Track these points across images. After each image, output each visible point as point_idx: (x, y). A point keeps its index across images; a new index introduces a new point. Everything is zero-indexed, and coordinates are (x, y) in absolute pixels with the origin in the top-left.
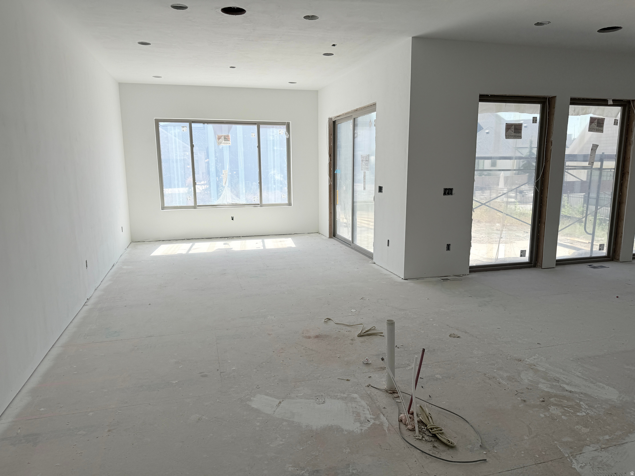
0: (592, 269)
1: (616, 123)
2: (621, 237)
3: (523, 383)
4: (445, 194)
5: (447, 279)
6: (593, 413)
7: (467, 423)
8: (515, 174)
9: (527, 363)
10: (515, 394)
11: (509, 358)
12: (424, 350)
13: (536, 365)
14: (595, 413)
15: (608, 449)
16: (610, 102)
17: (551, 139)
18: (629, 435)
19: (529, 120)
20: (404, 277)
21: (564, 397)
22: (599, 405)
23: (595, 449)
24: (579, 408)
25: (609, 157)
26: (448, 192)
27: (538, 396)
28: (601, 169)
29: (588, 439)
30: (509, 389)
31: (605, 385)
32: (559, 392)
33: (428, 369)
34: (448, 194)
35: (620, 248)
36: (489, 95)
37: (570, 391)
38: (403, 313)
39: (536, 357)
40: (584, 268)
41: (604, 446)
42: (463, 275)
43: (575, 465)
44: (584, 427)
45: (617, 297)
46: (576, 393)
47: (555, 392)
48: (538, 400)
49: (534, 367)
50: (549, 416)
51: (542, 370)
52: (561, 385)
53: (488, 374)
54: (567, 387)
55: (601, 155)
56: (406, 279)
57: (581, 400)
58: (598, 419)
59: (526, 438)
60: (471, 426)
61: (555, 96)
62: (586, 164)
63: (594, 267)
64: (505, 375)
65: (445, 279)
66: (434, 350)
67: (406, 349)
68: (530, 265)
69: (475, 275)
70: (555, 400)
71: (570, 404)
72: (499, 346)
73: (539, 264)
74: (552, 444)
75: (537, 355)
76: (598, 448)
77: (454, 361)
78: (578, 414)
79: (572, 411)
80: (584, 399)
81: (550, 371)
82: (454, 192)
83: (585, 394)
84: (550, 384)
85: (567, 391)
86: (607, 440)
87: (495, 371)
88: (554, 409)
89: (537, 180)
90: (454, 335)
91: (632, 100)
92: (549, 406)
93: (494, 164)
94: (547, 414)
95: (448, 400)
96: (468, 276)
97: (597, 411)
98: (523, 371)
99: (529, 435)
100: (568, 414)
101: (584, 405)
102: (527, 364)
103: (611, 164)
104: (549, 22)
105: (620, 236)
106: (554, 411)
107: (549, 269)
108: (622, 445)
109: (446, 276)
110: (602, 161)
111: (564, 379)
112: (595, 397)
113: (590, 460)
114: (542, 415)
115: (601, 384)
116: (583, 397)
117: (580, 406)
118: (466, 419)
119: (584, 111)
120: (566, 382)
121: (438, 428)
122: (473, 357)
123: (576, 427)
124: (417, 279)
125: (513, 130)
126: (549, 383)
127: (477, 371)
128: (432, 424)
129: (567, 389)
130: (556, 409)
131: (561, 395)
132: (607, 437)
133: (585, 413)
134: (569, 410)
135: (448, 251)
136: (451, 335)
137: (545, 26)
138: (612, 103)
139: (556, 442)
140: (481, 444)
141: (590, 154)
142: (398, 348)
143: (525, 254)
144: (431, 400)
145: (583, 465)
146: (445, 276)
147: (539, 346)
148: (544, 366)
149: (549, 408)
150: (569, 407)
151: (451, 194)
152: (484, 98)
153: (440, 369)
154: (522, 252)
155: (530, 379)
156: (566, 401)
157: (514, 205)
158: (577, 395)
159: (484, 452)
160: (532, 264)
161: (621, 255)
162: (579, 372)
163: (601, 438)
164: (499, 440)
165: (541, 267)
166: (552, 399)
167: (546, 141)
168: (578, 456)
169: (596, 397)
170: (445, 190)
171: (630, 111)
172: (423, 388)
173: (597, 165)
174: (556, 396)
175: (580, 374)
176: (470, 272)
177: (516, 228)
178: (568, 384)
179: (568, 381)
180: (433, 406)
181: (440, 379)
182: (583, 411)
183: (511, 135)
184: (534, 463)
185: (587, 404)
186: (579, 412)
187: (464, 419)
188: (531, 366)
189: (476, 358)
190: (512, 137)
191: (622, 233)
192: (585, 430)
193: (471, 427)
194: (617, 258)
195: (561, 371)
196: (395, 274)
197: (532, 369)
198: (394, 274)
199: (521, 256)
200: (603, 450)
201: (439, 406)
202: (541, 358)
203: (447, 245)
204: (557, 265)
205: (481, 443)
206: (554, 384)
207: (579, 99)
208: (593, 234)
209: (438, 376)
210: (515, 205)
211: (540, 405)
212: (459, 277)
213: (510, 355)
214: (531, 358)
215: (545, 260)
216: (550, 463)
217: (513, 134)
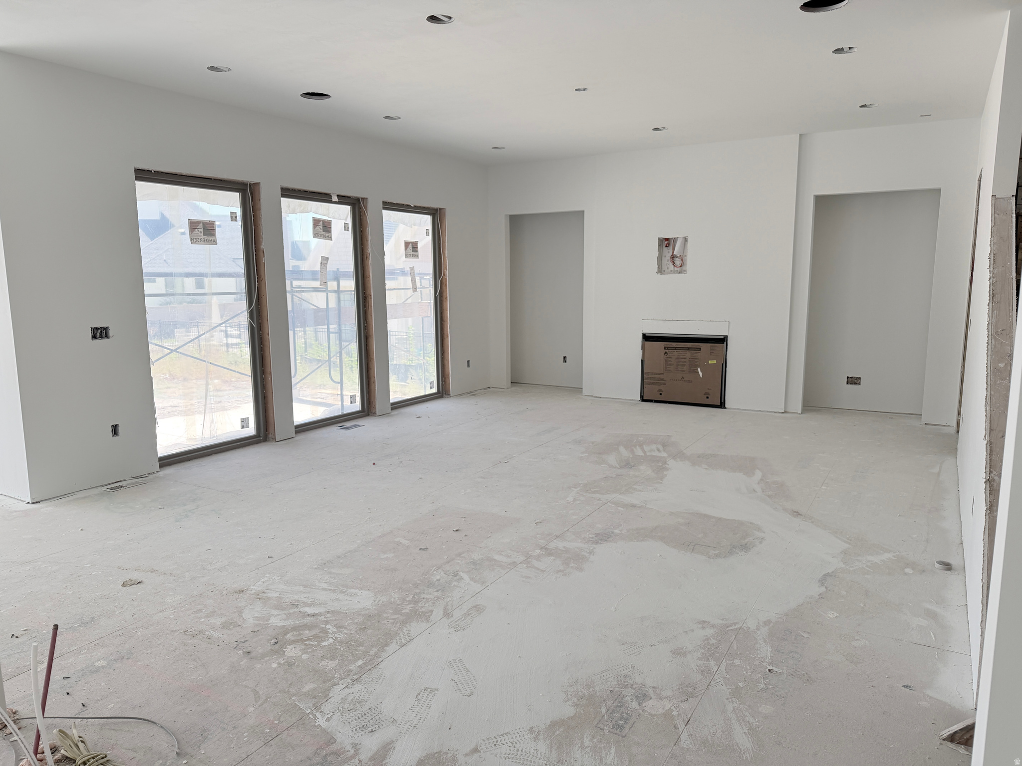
0: (344, 431)
1: (346, 228)
2: (374, 382)
3: (246, 625)
4: (94, 337)
5: (121, 487)
6: (342, 636)
7: (154, 726)
8: (236, 300)
9: (254, 591)
10: (235, 646)
11: (225, 592)
12: (56, 627)
13: (265, 591)
14: (346, 633)
15: (361, 679)
16: (335, 199)
17: (262, 247)
18: (385, 648)
19: (225, 216)
20: (32, 499)
21: (306, 627)
22: (350, 622)
23: (345, 686)
24: (324, 635)
25: (345, 275)
26: (100, 333)
27: (269, 638)
28: (338, 291)
29: (336, 676)
30: (225, 642)
31: (357, 591)
32: (298, 621)
33: (80, 656)
34: (101, 337)
35: (375, 397)
36: (153, 172)
37: (312, 615)
38: (28, 568)
39: (266, 579)
40: (334, 431)
41: (355, 677)
42: (148, 474)
43: (321, 721)
44: (331, 660)
45: (374, 464)
46: (321, 614)
47: (293, 623)
48: (269, 644)
49: (263, 595)
50: (285, 662)
51: (275, 595)
52: (301, 610)
53: (190, 630)
54: (309, 610)
55: (334, 272)
56: (37, 502)
57: (327, 622)
58: (349, 641)
59: (251, 709)
60: (161, 727)
61: (259, 182)
62: (317, 284)
63: (346, 428)
64: (218, 621)
65: (116, 487)
66: (93, 618)
67: (34, 635)
68: (259, 438)
69: (169, 471)
70: (293, 635)
71: (313, 633)
72: (209, 577)
73: (270, 436)
74: (288, 703)
75: (268, 575)
76: (349, 683)
77: (130, 627)
78: (324, 644)
79: (316, 643)
80: (331, 620)
81: (286, 594)
82: (111, 333)
83: (333, 612)
84: (286, 614)
85: (309, 615)
86: (360, 666)
87: (202, 620)
88: (292, 649)
89: (250, 308)
90: (132, 581)
91: (361, 198)
92: (284, 647)
93: (200, 285)
94: (282, 661)
95: (118, 700)
96: (159, 473)
97: (348, 630)
98: (246, 606)
99: (255, 704)
100: (310, 650)
101: (331, 628)
102: (252, 595)
103: (349, 284)
104: (229, 70)
105: (372, 381)
106: (292, 651)
107: (287, 440)
108: (377, 666)
109: (118, 482)
110: (337, 279)
111: (305, 600)
112: (345, 612)
113: (340, 703)
114: (274, 665)
115: (352, 590)
116: (330, 617)
117: (325, 631)
118: (152, 720)
119: (302, 208)
120: (308, 603)
121: (97, 756)
122: (165, 609)
123: (321, 664)
124: (61, 497)
125: (202, 230)
126: (284, 612)
127: (172, 631)
128: (85, 753)
129: (309, 613)
130: (295, 647)
131: (301, 624)
132: (360, 663)
133: (333, 639)
134: (312, 643)
135: (116, 438)
136: (126, 583)
137: (223, 72)
138: (337, 200)
139: (294, 698)
140: (178, 751)
141: (320, 270)
142: (17, 637)
143: (248, 423)
144: (87, 710)
145: (329, 716)
146: (115, 482)
147: (270, 560)
148: (277, 590)
149: (285, 650)
150: (312, 639)
151: (107, 336)
152: (143, 175)
153: (104, 649)
154: (243, 420)
155: (258, 616)
156: (307, 632)
157: (238, 348)
158: (323, 617)
159: (184, 762)
160: (261, 437)
161: (377, 406)
162: (325, 583)
163: (352, 667)
164: (209, 731)
165: (274, 439)
166: (288, 636)
167: (255, 250)
168: (324, 705)
169: (347, 612)
170: (94, 330)
171: (360, 212)
172: (71, 695)
173: (332, 285)
174: (294, 629)
175: (326, 584)
176: (161, 466)
177: (246, 384)
178: (310, 605)
179: (310, 601)
180: (89, 720)
181: (103, 667)
182: (330, 638)
183: (200, 238)
184: (263, 744)
185: (334, 626)
186: (324, 641)
187: (148, 721)
188: (258, 595)
189: (171, 609)
190: (201, 241)
191: (375, 377)
192: (332, 664)
193: (161, 730)
194: (374, 411)
195: (302, 588)
196: (12, 497)
197: (259, 598)
198: (9, 497)
199: (243, 427)
200: (355, 682)
201: (101, 716)
202: (274, 578)
203: (113, 426)
204: (296, 432)
205: (179, 748)
206: (292, 611)
207: (294, 190)
208: (341, 382)
209: (102, 663)
210: (241, 347)
211: (272, 650)
212: (141, 478)
213: (226, 588)
214: (259, 583)
215: (279, 428)
216: (286, 732)
217: (203, 237)
